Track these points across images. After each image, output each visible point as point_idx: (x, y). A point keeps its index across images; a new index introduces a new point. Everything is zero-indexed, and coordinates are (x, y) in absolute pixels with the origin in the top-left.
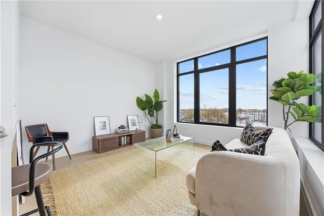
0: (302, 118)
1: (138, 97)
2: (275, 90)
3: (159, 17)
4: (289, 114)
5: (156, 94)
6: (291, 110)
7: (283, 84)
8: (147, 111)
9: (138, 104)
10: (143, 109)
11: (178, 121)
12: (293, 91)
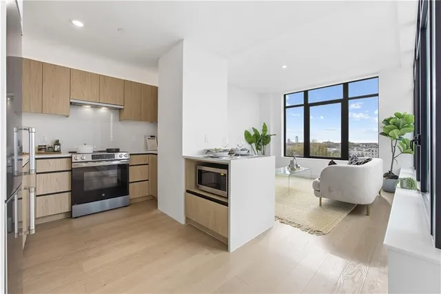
0: (406, 151)
1: (246, 131)
2: (384, 127)
3: (284, 67)
4: (396, 147)
5: (265, 128)
6: (398, 144)
7: (390, 122)
8: (253, 145)
9: (246, 138)
10: (250, 143)
11: (285, 156)
12: (399, 128)
